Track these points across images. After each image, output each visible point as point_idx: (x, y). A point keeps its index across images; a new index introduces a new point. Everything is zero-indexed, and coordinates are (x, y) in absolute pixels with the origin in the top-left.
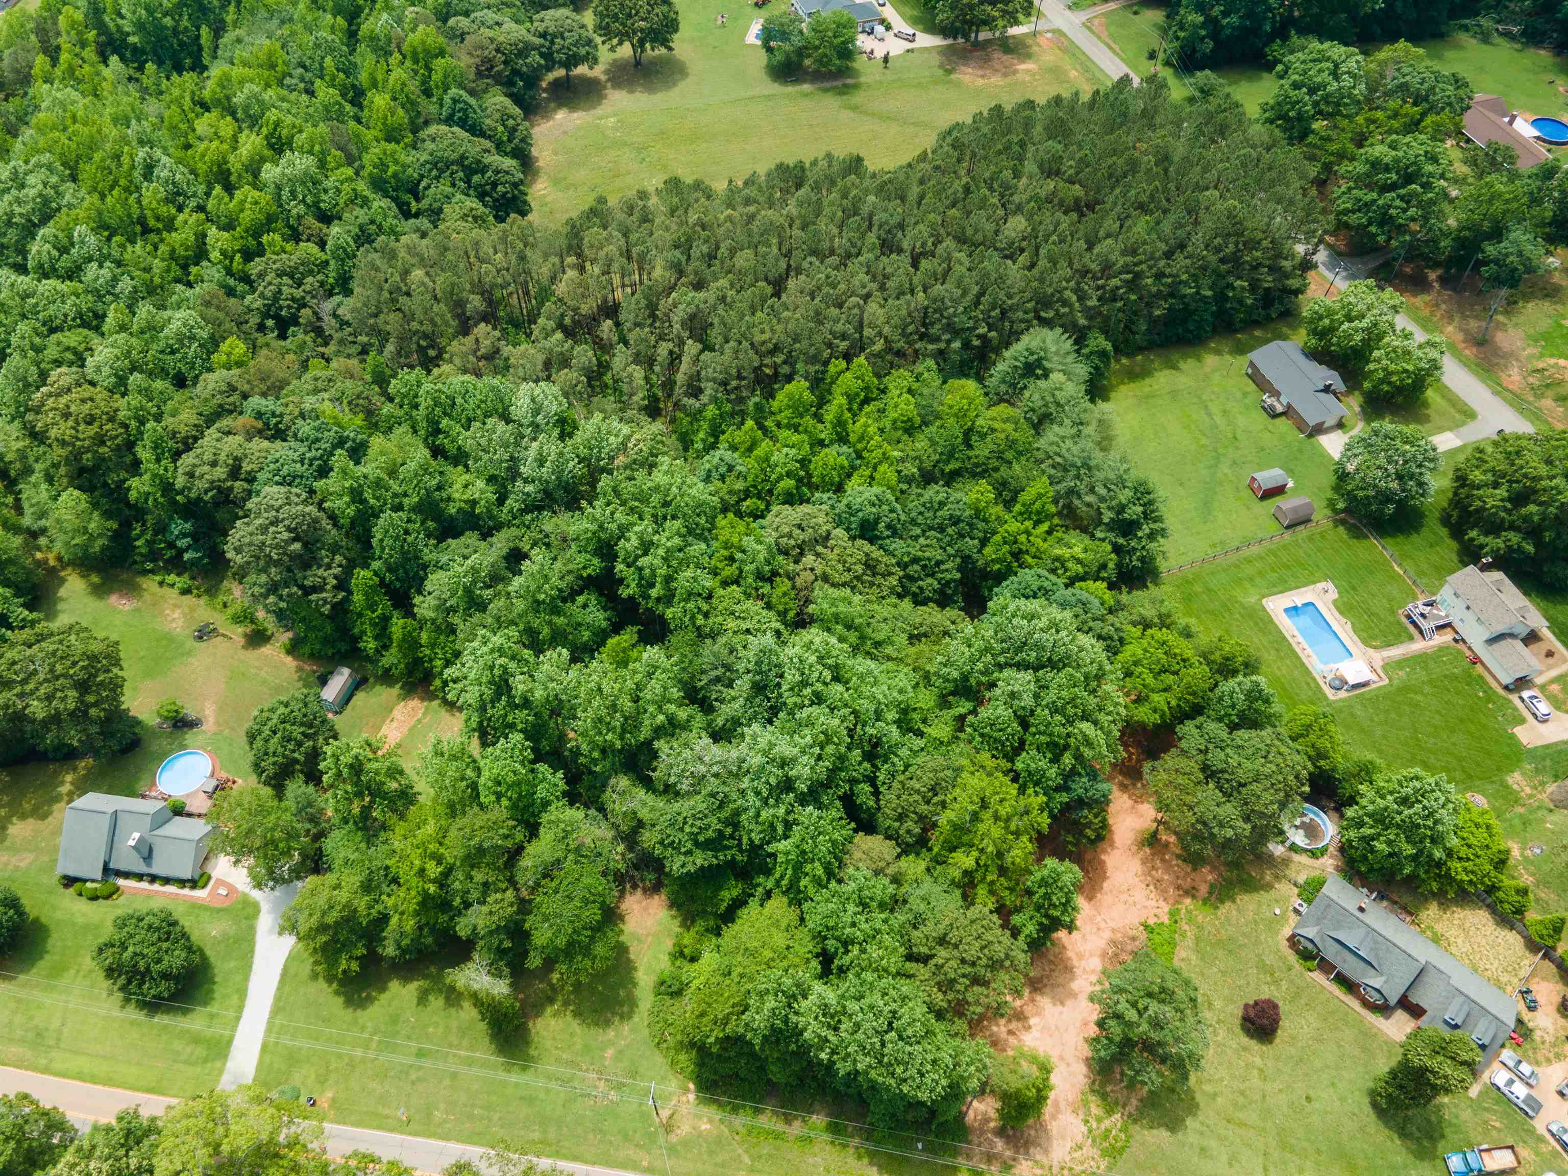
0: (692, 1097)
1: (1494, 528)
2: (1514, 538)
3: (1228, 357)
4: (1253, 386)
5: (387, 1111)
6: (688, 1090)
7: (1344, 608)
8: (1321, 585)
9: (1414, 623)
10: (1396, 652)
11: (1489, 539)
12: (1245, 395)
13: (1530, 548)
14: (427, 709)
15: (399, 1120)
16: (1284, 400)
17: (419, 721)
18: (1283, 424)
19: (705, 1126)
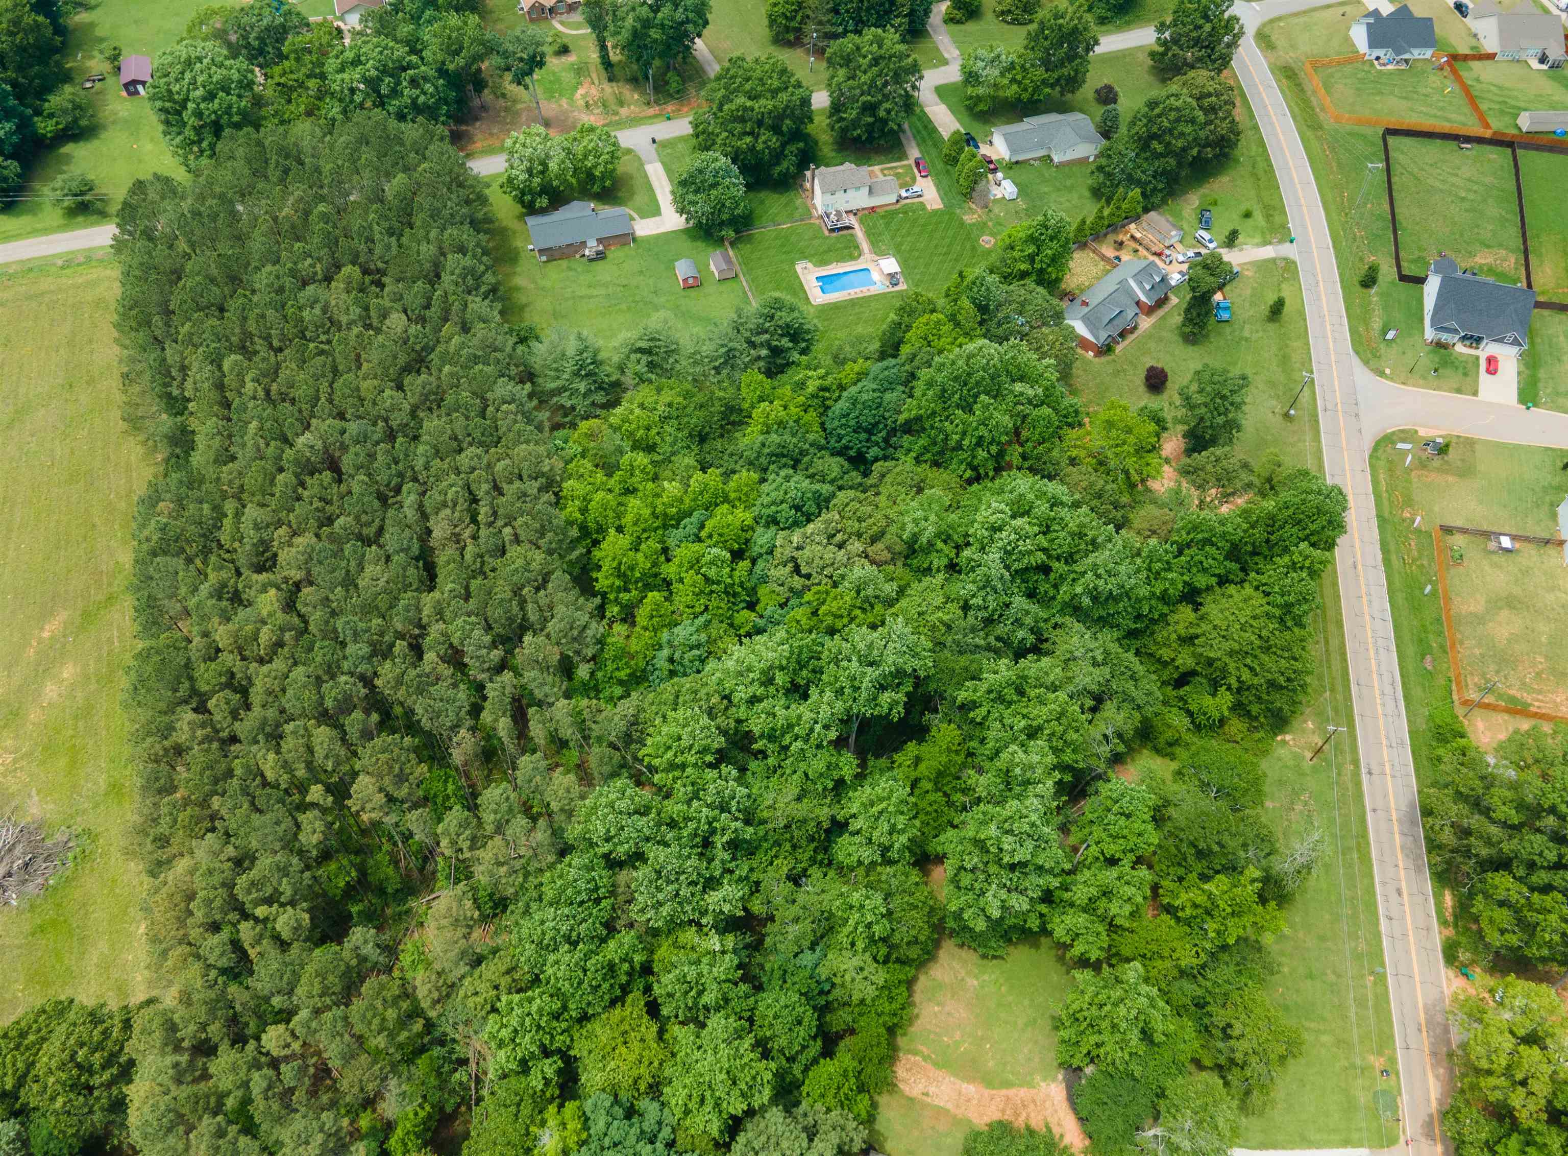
0: (1288, 737)
1: (778, 156)
2: (792, 148)
3: (518, 269)
4: (564, 263)
5: (1370, 996)
6: (1284, 742)
7: (823, 263)
8: (799, 268)
9: (840, 229)
10: (865, 246)
11: (785, 164)
12: (570, 269)
13: (801, 145)
14: (909, 1052)
15: (1375, 983)
16: (592, 243)
17: (925, 1058)
18: (615, 253)
19: (1310, 725)
